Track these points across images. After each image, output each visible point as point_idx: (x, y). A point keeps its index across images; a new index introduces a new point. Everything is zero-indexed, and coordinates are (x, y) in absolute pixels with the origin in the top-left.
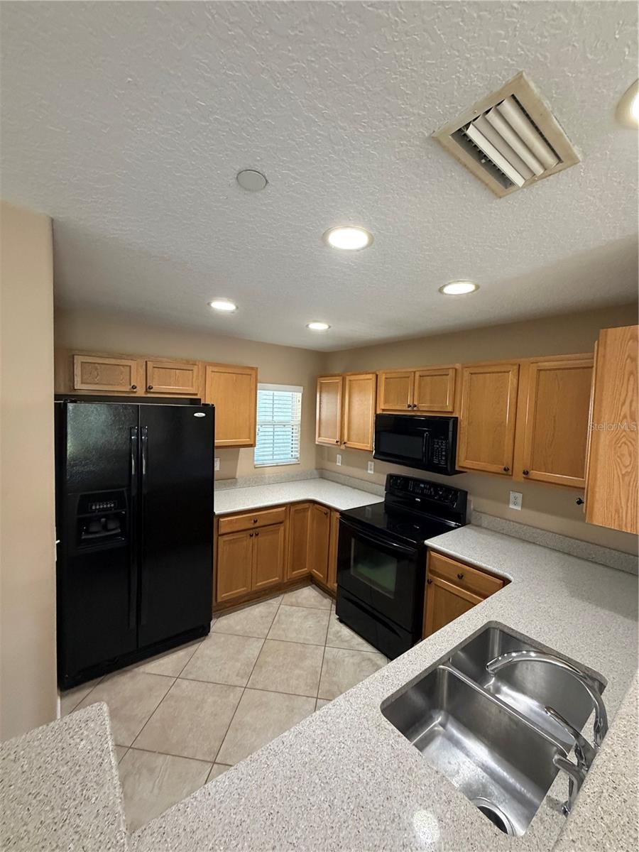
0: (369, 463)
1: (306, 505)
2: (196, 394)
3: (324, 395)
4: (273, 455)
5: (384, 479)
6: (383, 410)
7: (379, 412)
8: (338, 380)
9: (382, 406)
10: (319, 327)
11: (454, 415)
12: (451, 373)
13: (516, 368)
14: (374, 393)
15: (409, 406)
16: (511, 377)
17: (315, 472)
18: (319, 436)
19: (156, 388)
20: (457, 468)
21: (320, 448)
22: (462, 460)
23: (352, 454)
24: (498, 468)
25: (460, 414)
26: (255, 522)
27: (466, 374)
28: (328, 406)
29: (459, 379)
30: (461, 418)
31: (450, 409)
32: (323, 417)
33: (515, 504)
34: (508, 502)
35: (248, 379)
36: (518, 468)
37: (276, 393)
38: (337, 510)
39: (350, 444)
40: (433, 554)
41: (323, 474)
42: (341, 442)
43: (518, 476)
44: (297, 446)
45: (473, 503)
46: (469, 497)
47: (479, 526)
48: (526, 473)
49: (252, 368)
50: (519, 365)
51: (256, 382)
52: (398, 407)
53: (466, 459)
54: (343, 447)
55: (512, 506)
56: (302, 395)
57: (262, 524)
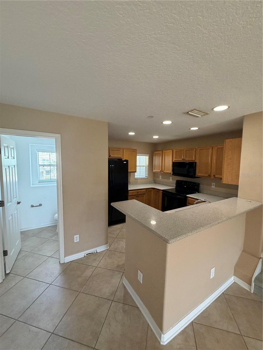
0: (171, 177)
1: (151, 189)
2: (121, 157)
3: (156, 157)
4: (140, 176)
5: (175, 182)
6: (175, 161)
7: (174, 161)
8: (161, 152)
9: (174, 159)
10: (156, 137)
11: (195, 161)
12: (195, 149)
13: (212, 148)
14: (172, 156)
15: (183, 159)
16: (211, 150)
17: (153, 181)
18: (155, 169)
19: (112, 156)
20: (196, 176)
21: (154, 174)
22: (198, 174)
23: (165, 175)
24: (207, 175)
25: (197, 161)
26: (138, 193)
27: (199, 150)
28: (157, 161)
29: (197, 151)
30: (197, 162)
31: (194, 160)
32: (156, 164)
33: (213, 186)
34: (211, 186)
35: (134, 153)
36: (212, 175)
37: (141, 156)
38: (161, 190)
39: (165, 171)
40: (189, 198)
41: (155, 182)
42: (162, 171)
43: (212, 177)
44: (147, 173)
45: (201, 187)
46: (200, 185)
47: (203, 193)
48: (214, 176)
49: (135, 149)
50: (213, 147)
51: (137, 154)
52: (179, 160)
53: (199, 173)
54: (162, 172)
55: (212, 187)
56: (149, 157)
57: (140, 194)
